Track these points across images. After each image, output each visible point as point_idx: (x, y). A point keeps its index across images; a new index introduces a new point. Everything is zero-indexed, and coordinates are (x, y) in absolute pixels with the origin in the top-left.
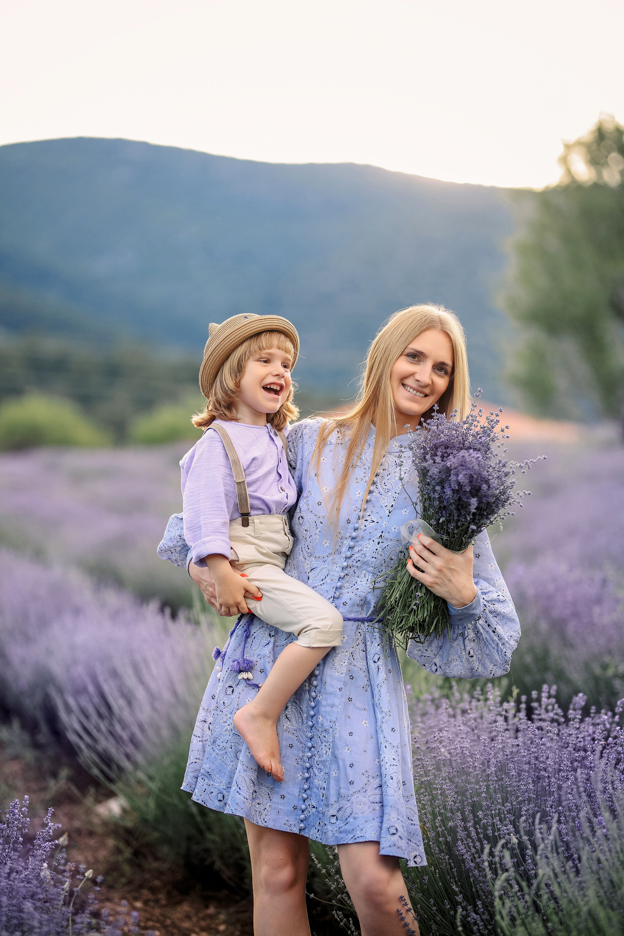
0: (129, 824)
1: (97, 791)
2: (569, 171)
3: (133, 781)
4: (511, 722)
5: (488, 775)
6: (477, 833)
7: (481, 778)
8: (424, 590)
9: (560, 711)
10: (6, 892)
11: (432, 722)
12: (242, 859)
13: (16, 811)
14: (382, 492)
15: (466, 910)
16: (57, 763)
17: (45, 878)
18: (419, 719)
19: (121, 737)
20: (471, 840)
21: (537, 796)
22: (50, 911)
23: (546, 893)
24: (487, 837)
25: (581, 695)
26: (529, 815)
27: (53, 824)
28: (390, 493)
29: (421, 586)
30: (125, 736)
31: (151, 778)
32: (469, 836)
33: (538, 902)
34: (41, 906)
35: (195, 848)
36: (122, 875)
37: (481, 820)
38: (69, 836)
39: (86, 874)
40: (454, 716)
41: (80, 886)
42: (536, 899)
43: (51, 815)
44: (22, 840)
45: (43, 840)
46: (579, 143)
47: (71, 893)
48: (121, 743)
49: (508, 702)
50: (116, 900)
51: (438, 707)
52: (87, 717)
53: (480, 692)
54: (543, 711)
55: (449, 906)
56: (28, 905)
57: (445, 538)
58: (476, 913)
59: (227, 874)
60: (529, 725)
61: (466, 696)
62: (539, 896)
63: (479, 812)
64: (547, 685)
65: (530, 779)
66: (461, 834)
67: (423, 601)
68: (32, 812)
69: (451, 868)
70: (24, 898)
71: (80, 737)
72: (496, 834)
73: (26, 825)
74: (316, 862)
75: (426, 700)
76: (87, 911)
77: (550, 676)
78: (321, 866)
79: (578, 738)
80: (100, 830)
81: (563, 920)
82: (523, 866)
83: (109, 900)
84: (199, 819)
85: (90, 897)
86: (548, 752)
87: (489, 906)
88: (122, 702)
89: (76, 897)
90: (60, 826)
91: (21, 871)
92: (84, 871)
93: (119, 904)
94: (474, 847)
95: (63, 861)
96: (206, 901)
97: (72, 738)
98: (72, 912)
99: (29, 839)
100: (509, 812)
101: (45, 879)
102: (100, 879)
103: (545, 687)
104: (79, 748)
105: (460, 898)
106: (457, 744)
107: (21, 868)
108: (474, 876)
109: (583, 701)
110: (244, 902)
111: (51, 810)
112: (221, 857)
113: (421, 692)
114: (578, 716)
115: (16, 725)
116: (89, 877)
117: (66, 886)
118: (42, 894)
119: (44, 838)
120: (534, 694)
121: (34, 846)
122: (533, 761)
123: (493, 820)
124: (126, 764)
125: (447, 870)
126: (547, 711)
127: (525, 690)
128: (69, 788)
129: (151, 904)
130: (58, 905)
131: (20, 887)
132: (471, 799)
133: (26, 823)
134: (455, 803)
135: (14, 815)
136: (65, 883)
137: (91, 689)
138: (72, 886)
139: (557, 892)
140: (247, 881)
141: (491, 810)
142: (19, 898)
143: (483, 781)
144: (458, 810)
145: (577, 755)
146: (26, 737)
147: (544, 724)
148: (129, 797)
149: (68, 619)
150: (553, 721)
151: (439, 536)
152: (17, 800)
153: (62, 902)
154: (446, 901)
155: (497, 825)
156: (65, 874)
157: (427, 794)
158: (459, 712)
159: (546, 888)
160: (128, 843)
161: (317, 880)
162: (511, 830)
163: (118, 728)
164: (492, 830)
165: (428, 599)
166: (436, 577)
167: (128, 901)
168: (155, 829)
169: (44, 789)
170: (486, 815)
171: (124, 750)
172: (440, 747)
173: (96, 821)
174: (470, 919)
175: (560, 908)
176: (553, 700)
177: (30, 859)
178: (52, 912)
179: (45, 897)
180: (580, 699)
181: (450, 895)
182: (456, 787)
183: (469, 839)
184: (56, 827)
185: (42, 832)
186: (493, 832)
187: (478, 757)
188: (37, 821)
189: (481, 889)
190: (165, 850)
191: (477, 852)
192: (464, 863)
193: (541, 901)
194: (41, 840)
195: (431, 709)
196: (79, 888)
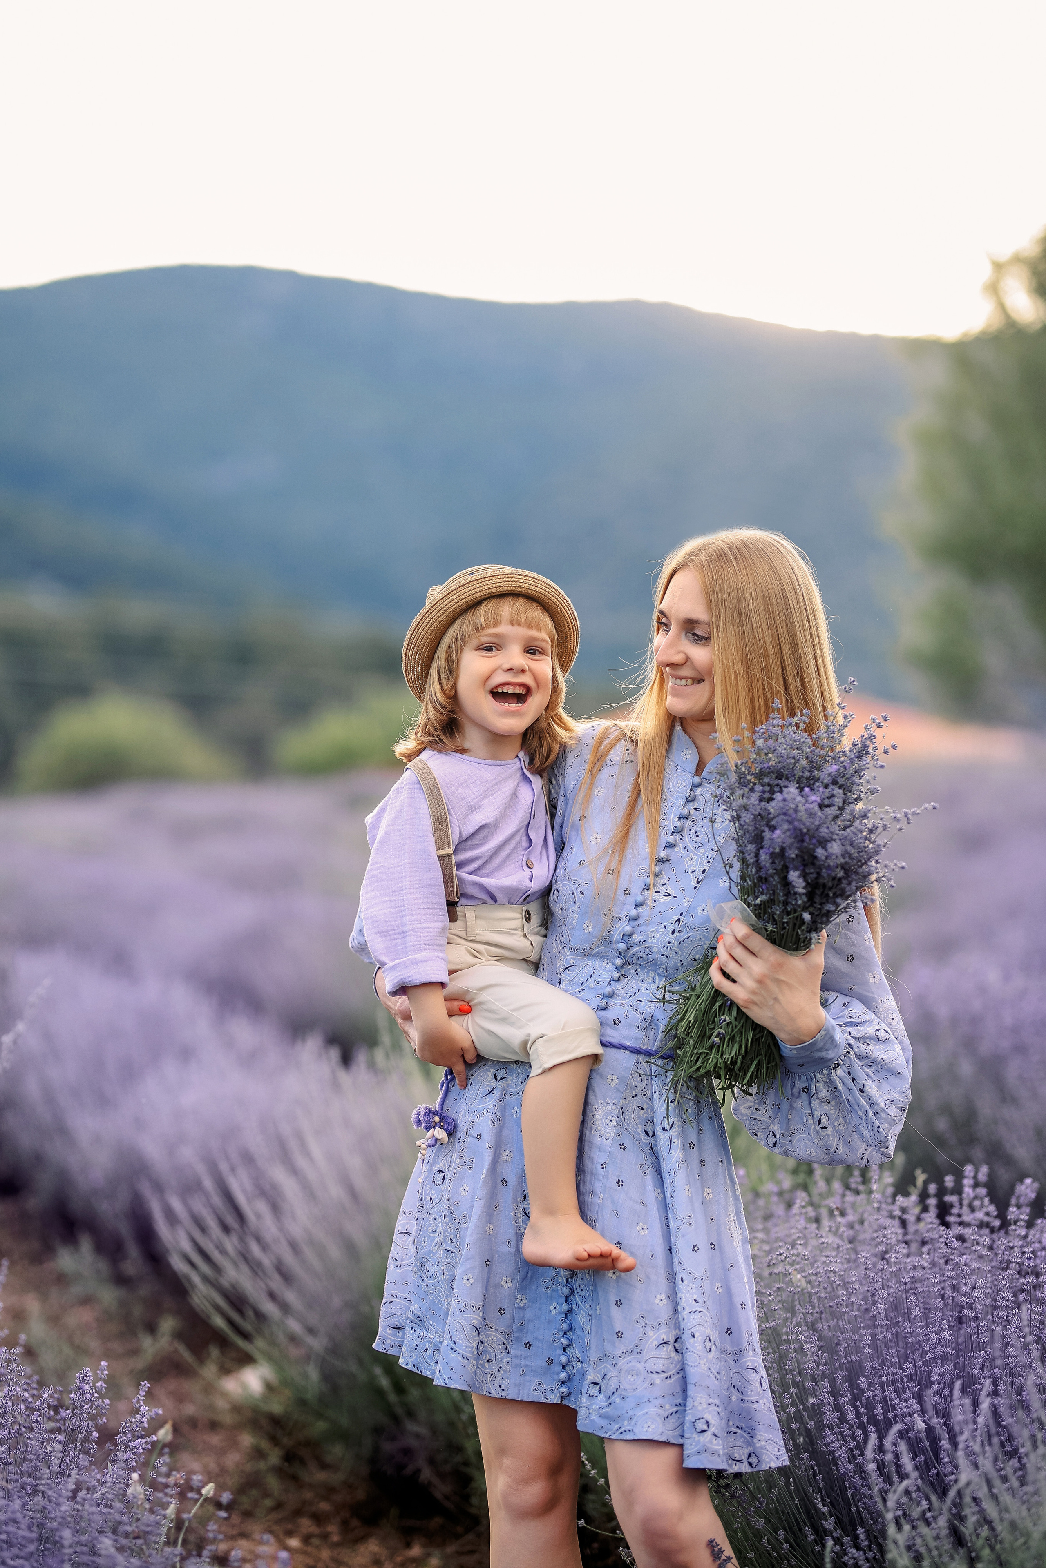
0: (276, 1407)
1: (223, 1353)
2: (1002, 307)
3: (281, 1338)
4: (911, 1228)
5: (874, 1317)
6: (858, 1415)
7: (861, 1322)
8: (734, 1013)
9: (992, 1209)
10: (69, 1523)
11: (779, 1231)
12: (466, 1464)
13: (87, 1387)
14: (690, 847)
15: (842, 1545)
16: (155, 1308)
17: (134, 1497)
18: (760, 1226)
19: (259, 1264)
20: (847, 1427)
21: (957, 1352)
22: (144, 1554)
23: (974, 1513)
24: (874, 1421)
25: (1028, 1181)
26: (944, 1383)
27: (147, 1408)
28: (702, 850)
29: (729, 1004)
30: (267, 1261)
31: (311, 1331)
32: (843, 1419)
33: (962, 1528)
34: (129, 1544)
35: (388, 1447)
36: (267, 1494)
37: (863, 1391)
38: (176, 1429)
39: (204, 1491)
40: (817, 1220)
41: (193, 1511)
42: (957, 1523)
43: (144, 1393)
44: (97, 1435)
45: (133, 1436)
46: (1017, 259)
47: (179, 1524)
48: (260, 1273)
49: (906, 1194)
50: (257, 1536)
51: (789, 1205)
52: (203, 1229)
53: (859, 1179)
54: (965, 1209)
55: (813, 1537)
56: (106, 1544)
57: (770, 928)
58: (858, 1548)
59: (442, 1490)
60: (941, 1233)
61: (837, 1186)
62: (962, 1519)
63: (861, 1378)
64: (972, 1166)
65: (945, 1322)
66: (830, 1416)
67: (733, 1031)
68: (113, 1387)
69: (815, 1475)
70: (101, 1532)
71: (192, 1264)
72: (890, 1415)
73: (103, 1411)
74: (589, 1466)
75: (770, 1194)
76: (205, 1553)
77: (978, 1153)
78: (597, 1473)
79: (1024, 1253)
80: (228, 1419)
81: (1003, 1557)
82: (936, 1468)
83: (244, 1535)
84: (392, 1398)
85: (209, 1528)
86: (974, 1277)
87: (879, 1536)
88: (262, 1206)
89: (187, 1531)
90: (160, 1412)
91: (94, 1487)
92: (200, 1484)
93: (261, 1542)
94: (853, 1438)
95: (164, 1469)
96: (407, 1536)
97: (178, 1264)
98: (181, 1554)
99: (108, 1436)
100: (910, 1378)
101: (135, 1500)
102: (226, 1497)
103: (969, 1169)
104: (189, 1280)
105: (829, 1524)
106: (818, 1267)
107: (95, 1483)
108: (854, 1486)
109: (1032, 1191)
110: (470, 1536)
111: (145, 1385)
112: (431, 1461)
113: (760, 1180)
114: (1022, 1217)
115: (86, 1245)
116: (209, 1496)
117: (171, 1511)
118: (131, 1525)
119: (133, 1431)
120: (949, 1181)
121: (116, 1445)
122: (949, 1293)
123: (884, 1391)
124: (269, 1308)
125: (808, 1478)
126: (972, 1209)
127: (937, 1176)
128: (176, 1351)
129: (315, 1541)
130: (157, 1543)
131: (93, 1513)
132: (846, 1357)
133: (103, 1408)
134: (819, 1364)
135: (83, 1394)
136: (168, 1506)
137: (208, 1183)
138: (179, 1512)
139: (992, 1511)
140: (474, 1501)
141: (881, 1376)
142: (91, 1531)
143: (866, 1327)
144: (824, 1376)
145: (1024, 1281)
146: (103, 1266)
147: (967, 1232)
148: (276, 1363)
149: (170, 1068)
150: (982, 1225)
151: (760, 924)
152: (87, 1369)
153: (163, 1539)
154: (807, 1528)
155: (891, 1400)
156: (168, 1490)
157: (771, 1351)
158: (824, 1212)
159: (973, 1505)
160: (274, 1440)
161: (591, 1497)
162: (915, 1407)
163: (255, 1249)
164: (882, 1408)
165: (742, 1026)
166: (754, 993)
167: (276, 1537)
168: (320, 1416)
169: (135, 1352)
170: (870, 1385)
171: (267, 1285)
172: (790, 1271)
173: (221, 1404)
174: (847, 1558)
175: (999, 1538)
176: (982, 1191)
177: (110, 1466)
178: (147, 1554)
179: (136, 1530)
180: (1027, 1189)
181: (814, 1518)
182: (820, 1338)
183: (844, 1425)
184: (153, 1412)
185: (131, 1422)
186: (885, 1413)
187: (857, 1287)
188: (122, 1406)
189: (866, 1509)
190: (336, 1451)
191: (858, 1446)
192: (836, 1465)
193: (966, 1527)
194: (129, 1435)
195: (779, 1210)
196: (192, 1514)
